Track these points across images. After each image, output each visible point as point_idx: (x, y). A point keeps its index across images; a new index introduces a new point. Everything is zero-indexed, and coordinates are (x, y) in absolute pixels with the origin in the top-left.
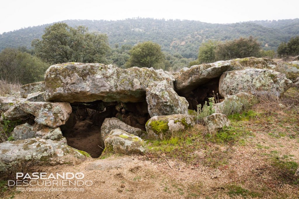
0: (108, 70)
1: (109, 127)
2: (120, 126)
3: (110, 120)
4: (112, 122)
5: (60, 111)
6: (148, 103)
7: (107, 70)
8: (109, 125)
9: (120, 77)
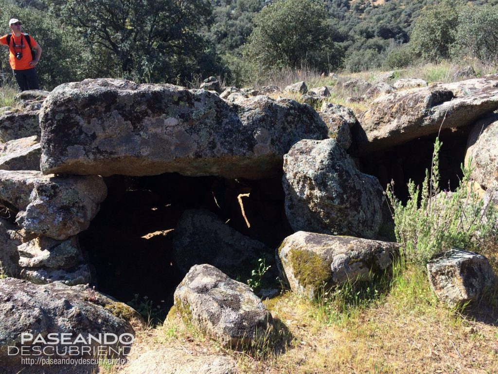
0: (195, 105)
1: (191, 231)
2: (218, 232)
3: (196, 216)
4: (200, 221)
5: (77, 202)
6: (287, 192)
7: (193, 104)
8: (192, 228)
9: (222, 121)
